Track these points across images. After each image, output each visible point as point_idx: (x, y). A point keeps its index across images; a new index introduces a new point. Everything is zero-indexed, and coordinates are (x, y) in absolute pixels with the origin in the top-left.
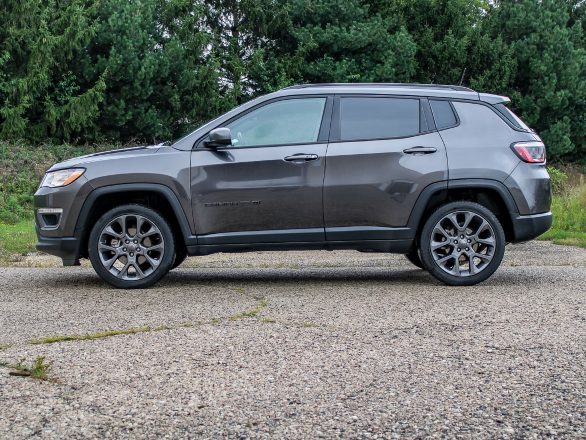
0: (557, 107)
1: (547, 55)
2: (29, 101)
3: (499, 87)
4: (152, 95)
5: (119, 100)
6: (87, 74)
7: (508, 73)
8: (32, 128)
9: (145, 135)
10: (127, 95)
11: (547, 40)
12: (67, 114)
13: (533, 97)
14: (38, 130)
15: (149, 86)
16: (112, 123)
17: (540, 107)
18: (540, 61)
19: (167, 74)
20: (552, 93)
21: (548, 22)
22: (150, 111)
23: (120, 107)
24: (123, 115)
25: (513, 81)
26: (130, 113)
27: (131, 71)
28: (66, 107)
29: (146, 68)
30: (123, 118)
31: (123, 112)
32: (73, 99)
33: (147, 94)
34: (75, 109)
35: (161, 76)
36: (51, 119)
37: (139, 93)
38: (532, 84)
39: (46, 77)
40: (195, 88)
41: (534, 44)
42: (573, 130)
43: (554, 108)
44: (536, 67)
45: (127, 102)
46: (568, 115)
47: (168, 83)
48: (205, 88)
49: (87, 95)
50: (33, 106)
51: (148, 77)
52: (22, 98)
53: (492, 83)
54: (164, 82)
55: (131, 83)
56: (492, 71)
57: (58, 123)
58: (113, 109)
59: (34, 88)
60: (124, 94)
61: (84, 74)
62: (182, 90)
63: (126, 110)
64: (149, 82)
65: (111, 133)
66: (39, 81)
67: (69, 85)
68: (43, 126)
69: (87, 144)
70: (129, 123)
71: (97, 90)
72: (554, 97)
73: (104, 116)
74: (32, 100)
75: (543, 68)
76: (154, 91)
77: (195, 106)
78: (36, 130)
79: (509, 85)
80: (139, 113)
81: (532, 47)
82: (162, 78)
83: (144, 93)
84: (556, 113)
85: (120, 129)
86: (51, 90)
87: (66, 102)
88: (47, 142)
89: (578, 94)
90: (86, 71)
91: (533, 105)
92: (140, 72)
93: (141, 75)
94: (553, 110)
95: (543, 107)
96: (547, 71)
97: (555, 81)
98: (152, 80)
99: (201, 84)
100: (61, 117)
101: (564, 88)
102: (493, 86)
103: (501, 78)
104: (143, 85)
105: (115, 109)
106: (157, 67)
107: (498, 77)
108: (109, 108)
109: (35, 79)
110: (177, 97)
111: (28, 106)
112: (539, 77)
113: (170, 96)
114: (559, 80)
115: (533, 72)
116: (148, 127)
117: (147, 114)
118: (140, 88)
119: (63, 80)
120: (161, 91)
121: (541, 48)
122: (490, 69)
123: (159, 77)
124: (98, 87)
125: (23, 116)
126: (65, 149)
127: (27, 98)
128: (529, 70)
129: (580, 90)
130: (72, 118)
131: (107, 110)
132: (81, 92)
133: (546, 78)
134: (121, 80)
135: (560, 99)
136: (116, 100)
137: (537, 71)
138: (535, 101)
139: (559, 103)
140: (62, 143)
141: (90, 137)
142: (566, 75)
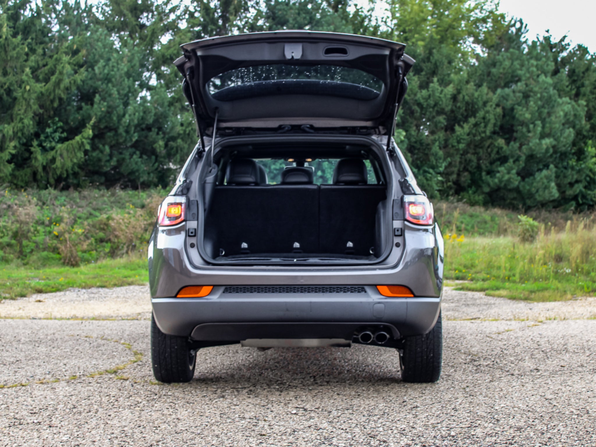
0: (541, 155)
1: (532, 103)
2: (15, 147)
3: (483, 135)
4: (137, 141)
5: (104, 145)
6: (72, 121)
7: (493, 121)
8: (17, 173)
9: (130, 181)
10: (111, 141)
11: (532, 88)
12: (53, 160)
13: (518, 144)
14: (24, 176)
15: (134, 132)
16: (97, 168)
17: (525, 154)
18: (525, 109)
19: (151, 121)
20: (537, 141)
21: (533, 72)
22: (135, 156)
23: (105, 153)
24: (108, 161)
25: (497, 129)
26: (115, 159)
27: (115, 118)
28: (53, 153)
29: (130, 115)
30: (108, 164)
31: (108, 158)
32: (59, 145)
33: (131, 140)
34: (61, 155)
35: (146, 122)
36: (37, 164)
37: (123, 139)
38: (517, 132)
39: (31, 123)
40: (179, 134)
41: (520, 91)
42: (557, 177)
43: (538, 156)
44: (521, 115)
45: (111, 147)
46: (552, 163)
47: (153, 129)
48: (189, 134)
49: (73, 142)
50: (18, 152)
51: (132, 124)
52: (7, 143)
53: (476, 130)
54: (149, 129)
55: (116, 130)
56: (477, 119)
57: (44, 168)
58: (98, 154)
59: (20, 134)
60: (109, 140)
61: (69, 121)
62: (167, 136)
63: (111, 156)
64: (133, 129)
65: (96, 177)
66: (24, 127)
67: (55, 131)
68: (28, 171)
69: (71, 189)
70: (114, 168)
71: (84, 138)
72: (538, 144)
73: (88, 162)
74: (18, 145)
75: (528, 116)
76: (139, 137)
77: (179, 152)
78: (21, 176)
79: (494, 133)
80: (123, 159)
81: (518, 94)
82: (147, 125)
83: (128, 139)
84: (540, 161)
85: (106, 174)
86: (37, 135)
87: (52, 149)
88: (32, 188)
89: (562, 142)
90: (71, 118)
91: (518, 152)
92: (124, 120)
93: (125, 122)
94: (537, 157)
95: (527, 154)
96: (531, 119)
97: (539, 129)
98: (136, 126)
99: (185, 131)
100: (47, 163)
101: (548, 135)
102: (478, 134)
103: (485, 126)
104: (127, 132)
105: (100, 155)
106: (141, 114)
107: (482, 125)
108: (94, 154)
109: (20, 125)
110: (161, 143)
111: (14, 152)
112: (523, 124)
113: (155, 142)
114: (543, 127)
115: (518, 120)
116: (132, 172)
117: (132, 160)
118: (124, 134)
119: (49, 127)
120: (146, 137)
121: (526, 96)
122: (475, 117)
123: (143, 123)
124: (85, 134)
125: (9, 162)
126: (50, 194)
127: (13, 144)
128: (514, 118)
129: (564, 138)
130: (58, 163)
131: (92, 156)
132: (66, 139)
133: (531, 126)
134: (106, 127)
135: (545, 147)
136: (101, 146)
137: (521, 118)
138: (520, 148)
139: (543, 151)
140: (46, 188)
141: (75, 182)
142: (550, 123)
